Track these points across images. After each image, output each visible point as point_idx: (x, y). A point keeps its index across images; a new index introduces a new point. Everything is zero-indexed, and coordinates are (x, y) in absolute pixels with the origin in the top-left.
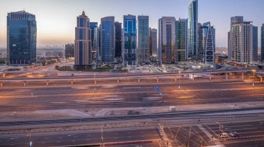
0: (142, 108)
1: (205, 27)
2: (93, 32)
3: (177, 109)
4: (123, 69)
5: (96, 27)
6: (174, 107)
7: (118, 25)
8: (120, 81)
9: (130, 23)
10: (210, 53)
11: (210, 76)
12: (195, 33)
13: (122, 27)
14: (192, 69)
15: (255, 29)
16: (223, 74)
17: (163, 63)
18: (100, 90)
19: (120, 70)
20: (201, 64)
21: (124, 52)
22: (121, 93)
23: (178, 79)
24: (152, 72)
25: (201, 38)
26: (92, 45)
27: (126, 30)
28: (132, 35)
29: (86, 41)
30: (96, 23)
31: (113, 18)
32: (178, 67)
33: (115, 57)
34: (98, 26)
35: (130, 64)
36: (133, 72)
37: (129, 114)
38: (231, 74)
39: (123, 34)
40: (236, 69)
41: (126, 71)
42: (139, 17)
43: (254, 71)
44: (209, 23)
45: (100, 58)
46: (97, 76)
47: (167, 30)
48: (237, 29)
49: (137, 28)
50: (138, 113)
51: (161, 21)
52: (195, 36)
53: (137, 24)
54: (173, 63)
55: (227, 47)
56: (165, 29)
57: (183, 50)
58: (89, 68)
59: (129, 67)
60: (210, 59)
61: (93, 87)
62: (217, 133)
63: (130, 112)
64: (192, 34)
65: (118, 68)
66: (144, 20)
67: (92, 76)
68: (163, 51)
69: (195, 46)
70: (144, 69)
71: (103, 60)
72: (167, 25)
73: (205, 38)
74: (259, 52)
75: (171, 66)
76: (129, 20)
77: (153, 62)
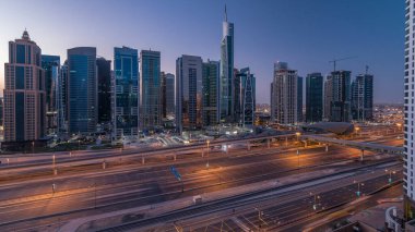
0: (148, 207)
1: (242, 75)
2: (49, 74)
3: (204, 200)
4: (114, 143)
5: (57, 64)
6: (199, 197)
7: (104, 64)
8: (108, 165)
9: (127, 62)
10: (249, 112)
11: (249, 145)
12: (230, 82)
13: (112, 68)
14: (225, 136)
15: (300, 79)
16: (264, 141)
17: (184, 129)
18: (66, 187)
19: (107, 145)
20: (237, 127)
21: (116, 113)
22: (110, 186)
23: (206, 154)
24: (165, 145)
25: (237, 89)
26: (46, 99)
27: (118, 73)
28: (131, 82)
29: (33, 91)
30: (58, 58)
31: (93, 50)
32: (207, 134)
33: (99, 122)
34: (62, 63)
35: (127, 133)
36: (133, 146)
37: (124, 221)
38: (274, 140)
39: (114, 81)
40: (279, 133)
41: (120, 146)
42: (143, 52)
43: (298, 134)
44: (248, 69)
45: (65, 126)
46: (59, 161)
47: (190, 76)
48: (281, 78)
49: (140, 71)
50: (140, 216)
51: (181, 62)
52: (230, 87)
53: (140, 65)
54: (199, 128)
55: (269, 104)
56: (186, 74)
57: (214, 108)
58: (42, 145)
59: (124, 140)
60: (249, 121)
61: (51, 183)
62: (256, 223)
63: (128, 217)
64: (226, 85)
65: (103, 142)
66: (152, 59)
67: (49, 162)
68: (184, 110)
69: (230, 102)
70: (152, 141)
71: (73, 129)
72: (190, 70)
73: (243, 91)
74: (304, 111)
75: (196, 133)
76: (125, 56)
77: (167, 128)
